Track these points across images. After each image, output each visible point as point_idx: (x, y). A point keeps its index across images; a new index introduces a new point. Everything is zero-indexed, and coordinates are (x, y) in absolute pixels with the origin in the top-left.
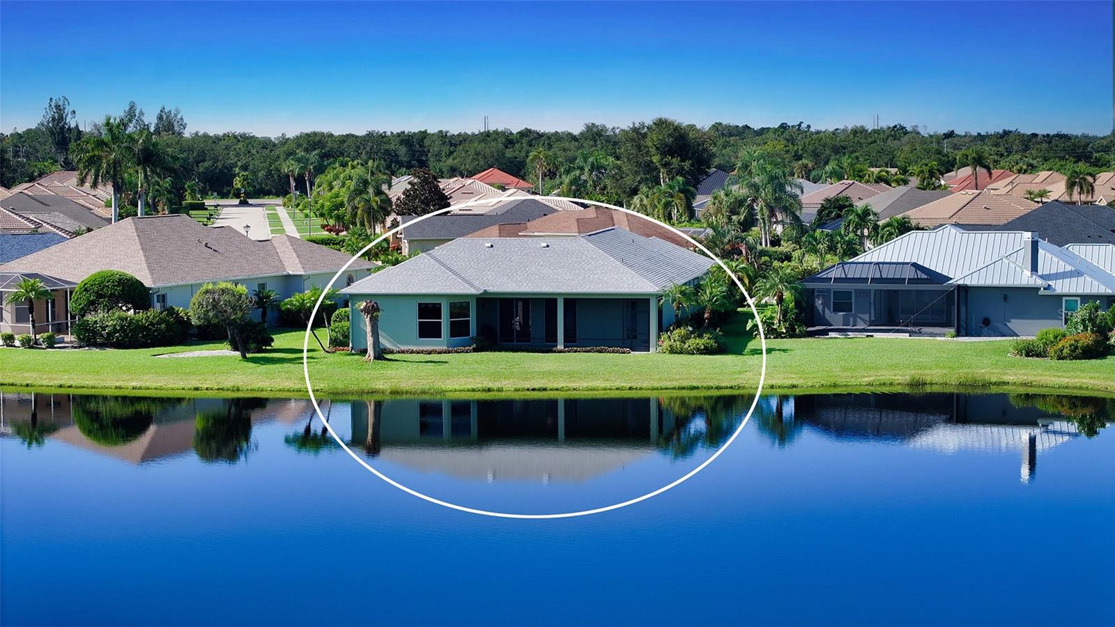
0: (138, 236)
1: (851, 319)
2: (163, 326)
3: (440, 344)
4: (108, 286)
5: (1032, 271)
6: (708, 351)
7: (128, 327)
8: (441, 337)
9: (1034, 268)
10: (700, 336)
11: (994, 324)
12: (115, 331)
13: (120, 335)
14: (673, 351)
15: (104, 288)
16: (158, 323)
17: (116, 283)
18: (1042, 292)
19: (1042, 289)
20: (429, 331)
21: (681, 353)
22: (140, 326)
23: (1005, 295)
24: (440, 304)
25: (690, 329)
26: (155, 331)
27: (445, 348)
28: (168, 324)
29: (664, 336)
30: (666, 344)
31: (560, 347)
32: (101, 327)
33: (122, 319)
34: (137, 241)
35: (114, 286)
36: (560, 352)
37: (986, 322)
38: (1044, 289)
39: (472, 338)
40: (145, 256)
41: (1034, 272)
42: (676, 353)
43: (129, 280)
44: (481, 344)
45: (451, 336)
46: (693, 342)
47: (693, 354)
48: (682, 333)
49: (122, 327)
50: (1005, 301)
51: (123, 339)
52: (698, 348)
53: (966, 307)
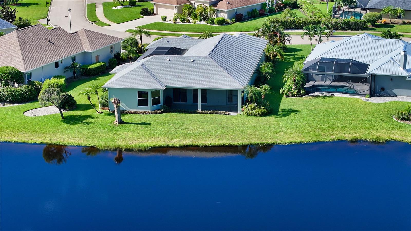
0: (19, 41)
1: (324, 79)
2: (29, 93)
3: (148, 109)
4: (5, 76)
5: (403, 68)
6: (264, 115)
7: (14, 94)
8: (148, 106)
9: (405, 67)
10: (260, 107)
11: (386, 90)
12: (9, 96)
13: (11, 98)
14: (248, 115)
15: (3, 76)
16: (27, 92)
17: (8, 74)
18: (408, 79)
19: (408, 77)
20: (142, 103)
21: (252, 115)
22: (20, 94)
23: (391, 78)
24: (147, 92)
25: (256, 104)
26: (26, 95)
27: (150, 111)
28: (31, 91)
29: (244, 107)
30: (245, 111)
31: (200, 110)
32: (2, 94)
33: (11, 91)
34: (18, 44)
35: (8, 75)
36: (200, 113)
37: (383, 89)
38: (409, 77)
39: (161, 106)
40: (22, 53)
41: (404, 69)
42: (249, 115)
43: (13, 72)
44: (165, 110)
45: (152, 105)
46: (258, 111)
47: (257, 116)
48: (252, 107)
49: (12, 95)
50: (391, 81)
51: (12, 99)
52: (259, 114)
53: (374, 82)
